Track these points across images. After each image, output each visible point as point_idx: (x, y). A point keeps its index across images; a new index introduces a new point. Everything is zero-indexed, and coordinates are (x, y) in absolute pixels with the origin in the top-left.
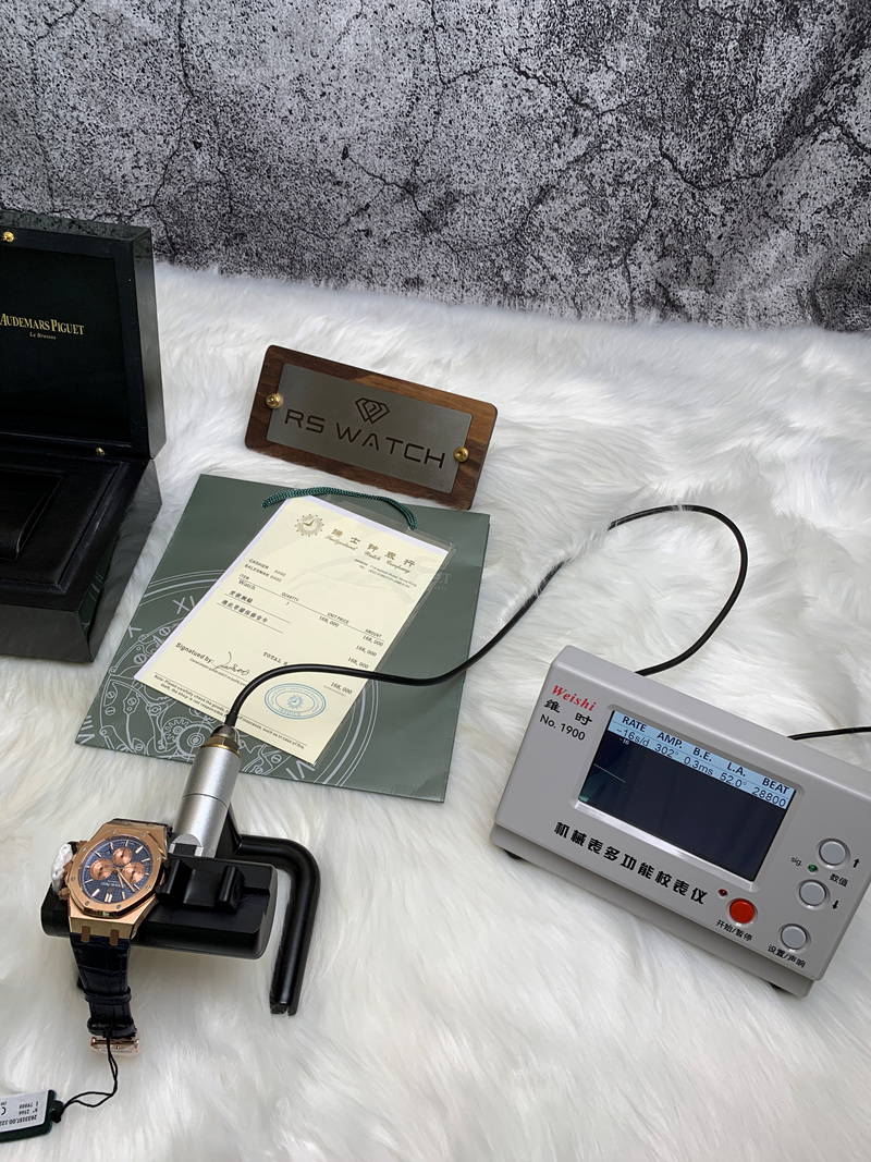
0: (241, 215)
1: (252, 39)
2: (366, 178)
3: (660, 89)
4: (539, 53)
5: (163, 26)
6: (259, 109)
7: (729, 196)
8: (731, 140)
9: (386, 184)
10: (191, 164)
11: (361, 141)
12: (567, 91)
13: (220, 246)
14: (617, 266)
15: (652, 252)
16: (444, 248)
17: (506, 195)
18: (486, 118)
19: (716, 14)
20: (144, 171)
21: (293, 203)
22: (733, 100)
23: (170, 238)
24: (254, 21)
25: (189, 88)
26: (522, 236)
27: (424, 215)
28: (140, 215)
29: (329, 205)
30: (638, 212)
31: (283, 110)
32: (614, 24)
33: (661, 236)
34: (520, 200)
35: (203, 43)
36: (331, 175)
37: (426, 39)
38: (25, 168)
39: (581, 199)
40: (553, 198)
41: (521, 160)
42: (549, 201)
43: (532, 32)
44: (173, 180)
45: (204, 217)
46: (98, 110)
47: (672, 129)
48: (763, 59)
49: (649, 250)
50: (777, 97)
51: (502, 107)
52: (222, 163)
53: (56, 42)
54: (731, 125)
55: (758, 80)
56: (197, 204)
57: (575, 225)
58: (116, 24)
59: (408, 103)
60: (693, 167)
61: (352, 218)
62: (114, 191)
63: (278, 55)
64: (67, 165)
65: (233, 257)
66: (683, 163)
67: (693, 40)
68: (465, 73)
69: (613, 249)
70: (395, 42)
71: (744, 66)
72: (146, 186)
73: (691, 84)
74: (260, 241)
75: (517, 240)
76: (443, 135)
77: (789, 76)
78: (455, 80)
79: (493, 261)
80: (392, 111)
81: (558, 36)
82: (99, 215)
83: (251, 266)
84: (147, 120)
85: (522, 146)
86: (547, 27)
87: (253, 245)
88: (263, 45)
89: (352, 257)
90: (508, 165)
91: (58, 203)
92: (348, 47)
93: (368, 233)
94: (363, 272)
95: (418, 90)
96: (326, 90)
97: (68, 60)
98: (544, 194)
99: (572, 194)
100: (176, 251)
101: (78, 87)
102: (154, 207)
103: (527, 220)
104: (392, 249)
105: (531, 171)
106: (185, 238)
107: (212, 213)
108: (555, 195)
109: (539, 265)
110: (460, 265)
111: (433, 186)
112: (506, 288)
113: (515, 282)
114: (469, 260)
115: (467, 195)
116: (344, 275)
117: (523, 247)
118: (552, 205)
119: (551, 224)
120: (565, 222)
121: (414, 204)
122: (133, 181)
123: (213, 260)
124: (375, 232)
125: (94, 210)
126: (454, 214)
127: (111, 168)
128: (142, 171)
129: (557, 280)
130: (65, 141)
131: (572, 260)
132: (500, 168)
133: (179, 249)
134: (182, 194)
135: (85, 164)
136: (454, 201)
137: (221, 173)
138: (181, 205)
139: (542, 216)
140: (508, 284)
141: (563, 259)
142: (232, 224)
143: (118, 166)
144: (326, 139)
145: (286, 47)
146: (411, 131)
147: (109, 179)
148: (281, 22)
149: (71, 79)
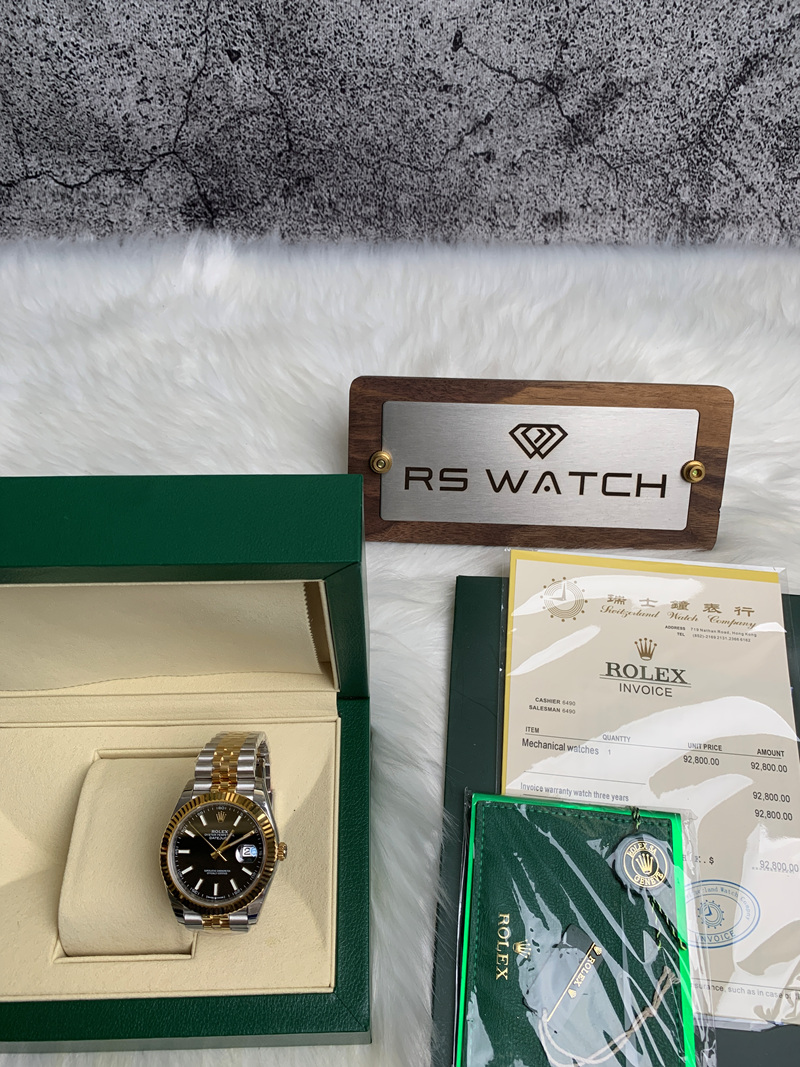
0: (305, 152)
2: (488, 76)
9: (517, 81)
10: (226, 86)
11: (482, 19)
13: (276, 199)
16: (598, 166)
17: (693, 77)
20: (155, 104)
21: (380, 126)
23: (203, 196)
26: (710, 135)
27: (571, 121)
28: (157, 168)
29: (432, 122)
34: (713, 82)
36: (436, 77)
40: (762, 73)
41: (722, 21)
42: (756, 79)
44: (201, 113)
45: (251, 159)
46: (75, 18)
52: (272, 79)
56: (239, 144)
57: (788, 110)
61: (466, 138)
62: (113, 140)
64: (39, 108)
65: (296, 212)
72: (161, 127)
74: (333, 185)
75: (703, 141)
79: (666, 176)
82: (96, 175)
83: (323, 222)
84: (153, 25)
87: (323, 191)
89: (466, 194)
90: (702, 33)
91: (33, 163)
93: (489, 156)
94: (482, 212)
98: (749, 69)
100: (214, 213)
102: (176, 155)
103: (719, 110)
104: (523, 175)
105: (734, 36)
106: (225, 193)
107: (262, 154)
108: (765, 69)
109: (730, 173)
110: (620, 187)
111: (586, 77)
112: (684, 211)
113: (696, 201)
114: (632, 178)
115: (636, 84)
116: (456, 220)
117: (710, 151)
118: (758, 84)
119: (753, 112)
120: (773, 108)
121: (557, 107)
122: (141, 122)
123: (269, 220)
124: (500, 153)
125: (88, 167)
126: (615, 114)
127: (106, 107)
128: (153, 105)
129: (755, 191)
130: (30, 75)
131: (778, 160)
132: (688, 37)
133: (217, 210)
134: (215, 131)
135: (65, 106)
136: (616, 96)
137: (271, 93)
138: (216, 146)
139: (743, 103)
140: (687, 206)
141: (765, 161)
142: (292, 165)
143: (116, 103)
144: (429, 22)
147: (104, 124)
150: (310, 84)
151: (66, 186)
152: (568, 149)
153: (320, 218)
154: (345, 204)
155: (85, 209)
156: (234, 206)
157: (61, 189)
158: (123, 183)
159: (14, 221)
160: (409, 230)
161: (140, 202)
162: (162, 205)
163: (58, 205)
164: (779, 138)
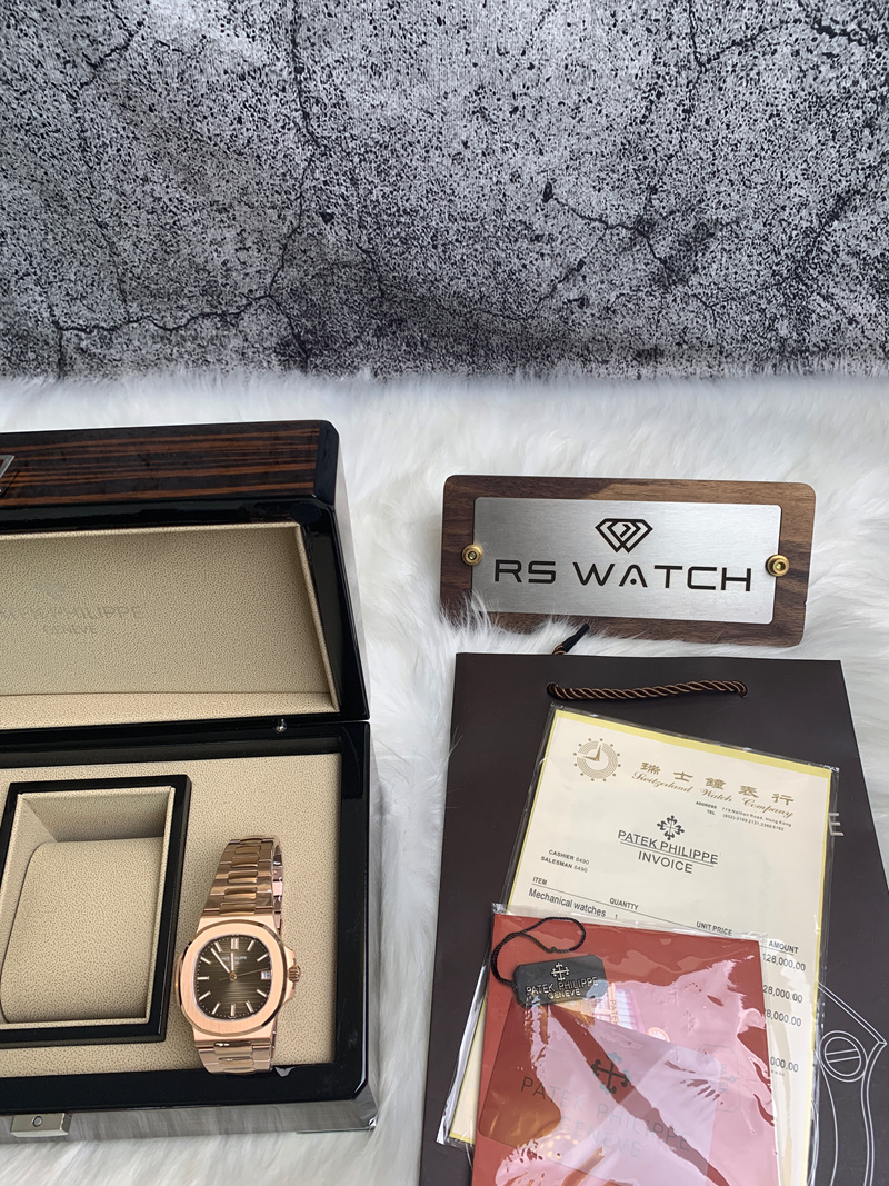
1: (406, 42)
2: (579, 224)
5: (268, 45)
6: (419, 150)
9: (608, 227)
10: (319, 243)
11: (570, 170)
13: (369, 338)
16: (693, 305)
17: (785, 215)
18: (762, 107)
20: (253, 253)
23: (297, 336)
24: (408, 13)
25: (312, 134)
26: (805, 270)
27: (663, 261)
28: (252, 310)
29: (525, 272)
31: (455, 145)
34: (805, 219)
35: (330, 60)
36: (527, 228)
38: (82, 269)
40: (855, 209)
42: (849, 214)
44: (296, 262)
45: (344, 302)
46: (180, 177)
51: (789, 86)
52: (365, 239)
53: (108, 90)
56: (333, 289)
58: (194, 54)
59: (643, 104)
61: (559, 285)
62: (212, 284)
63: (446, 62)
64: (144, 257)
65: (389, 351)
68: (734, 43)
72: (259, 272)
74: (426, 327)
75: (798, 276)
76: (696, 142)
78: (717, 57)
79: (762, 311)
80: (618, 120)
82: (193, 318)
83: (415, 360)
84: (250, 190)
85: (815, 141)
87: (415, 331)
88: (422, 50)
90: (790, 172)
91: (134, 309)
93: (583, 302)
94: (575, 350)
96: (519, 103)
97: (129, 114)
98: (842, 205)
100: (308, 353)
101: (148, 150)
102: (272, 299)
103: (814, 246)
104: (618, 319)
105: (825, 175)
106: (318, 333)
107: (356, 298)
108: (858, 204)
109: (829, 306)
110: (717, 325)
111: (677, 219)
112: (783, 345)
113: (795, 334)
114: (729, 315)
115: (727, 224)
116: (548, 356)
117: (806, 285)
118: (852, 219)
119: (849, 246)
120: (870, 242)
121: (648, 249)
122: (239, 268)
123: (362, 359)
124: (594, 298)
125: (186, 311)
126: (707, 254)
127: (206, 254)
128: (251, 253)
129: (858, 323)
130: (137, 226)
131: (877, 292)
132: (778, 178)
133: (311, 350)
134: (310, 277)
135: (168, 253)
136: (707, 236)
137: (364, 251)
138: (310, 290)
139: (838, 238)
140: (786, 340)
141: (864, 293)
142: (385, 308)
143: (216, 250)
144: (519, 176)
145: (458, 47)
146: (647, 144)
147: (204, 270)
148: (450, 9)
149: (136, 139)
150: (402, 242)
151: (166, 329)
152: (662, 290)
153: (412, 356)
154: (437, 342)
155: (183, 350)
156: (328, 345)
157: (161, 332)
158: (219, 325)
159: (115, 363)
160: (501, 366)
161: (235, 343)
162: (257, 345)
163: (158, 346)
164: (878, 271)
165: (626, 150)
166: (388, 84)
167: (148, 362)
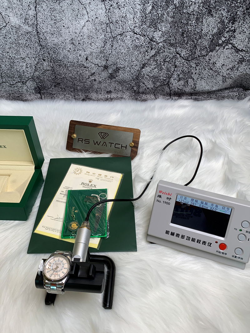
0: (58, 78)
1: (58, 29)
2: (93, 65)
3: (175, 35)
4: (140, 27)
5: (32, 28)
6: (61, 49)
7: (197, 62)
8: (196, 47)
9: (99, 66)
10: (43, 65)
11: (91, 55)
12: (149, 38)
13: (53, 87)
14: (166, 85)
15: (176, 80)
16: (117, 83)
17: (133, 67)
18: (126, 46)
19: (188, 13)
20: (29, 69)
21: (73, 74)
22: (196, 36)
23: (38, 87)
24: (58, 24)
25: (41, 44)
26: (139, 78)
27: (110, 74)
28: (29, 81)
29: (83, 73)
30: (171, 69)
31: (68, 49)
32: (160, 19)
33: (178, 75)
34: (137, 68)
35: (44, 32)
36: (83, 65)
37: (107, 26)
39: (154, 66)
40: (147, 67)
41: (137, 57)
42: (146, 68)
43: (137, 22)
44: (38, 70)
45: (48, 80)
46: (15, 52)
47: (179, 46)
48: (203, 25)
49: (175, 80)
50: (208, 34)
51: (130, 43)
52: (51, 64)
53: (2, 34)
54: (196, 43)
55: (202, 30)
56: (45, 76)
57: (153, 74)
58: (18, 28)
59: (103, 44)
60: (186, 55)
61: (90, 77)
62: (20, 75)
63: (65, 34)
64: (7, 69)
65: (57, 90)
66: (183, 55)
67: (183, 21)
68: (119, 34)
69: (164, 80)
70: (99, 28)
71: (198, 27)
72: (30, 73)
73: (183, 33)
74: (64, 85)
75: (137, 79)
76: (114, 52)
77: (210, 29)
78: (116, 36)
79: (131, 85)
80: (99, 46)
81: (145, 22)
82: (16, 82)
83: (63, 92)
84: (29, 54)
85: (137, 53)
86: (141, 20)
87: (62, 86)
88: (61, 31)
89: (91, 87)
90: (133, 59)
91: (4, 80)
92: (85, 30)
93: (95, 80)
94: (95, 90)
95: (106, 40)
96: (80, 42)
97: (5, 39)
98: (144, 66)
99: (152, 65)
100: (41, 90)
101: (9, 46)
102: (33, 79)
103: (140, 73)
104: (102, 84)
105: (140, 60)
106: (42, 86)
107: (50, 79)
109: (144, 85)
110: (122, 87)
111: (112, 66)
114: (124, 85)
115: (122, 68)
117: (139, 81)
119: (146, 74)
120: (150, 73)
121: (107, 71)
122: (26, 72)
124: (97, 80)
126: (119, 73)
127: (19, 69)
129: (149, 89)
130: (6, 62)
131: (153, 83)
132: (131, 60)
134: (41, 74)
135: (12, 68)
136: (119, 70)
137: (52, 67)
138: (41, 77)
139: (144, 72)
140: (136, 91)
141: (151, 83)
142: (56, 81)
143: (22, 68)
144: (81, 55)
145: (67, 31)
146: (105, 51)
147: (19, 72)
148: (66, 24)
149: (6, 44)
151: (11, 85)
152: (110, 79)
154: (67, 88)
155: (14, 89)
156: (44, 89)
158: (22, 84)
161: (25, 88)
162: (30, 88)
163: (9, 88)
164: (153, 79)
165: (101, 52)
166: (55, 37)
167: (7, 91)
